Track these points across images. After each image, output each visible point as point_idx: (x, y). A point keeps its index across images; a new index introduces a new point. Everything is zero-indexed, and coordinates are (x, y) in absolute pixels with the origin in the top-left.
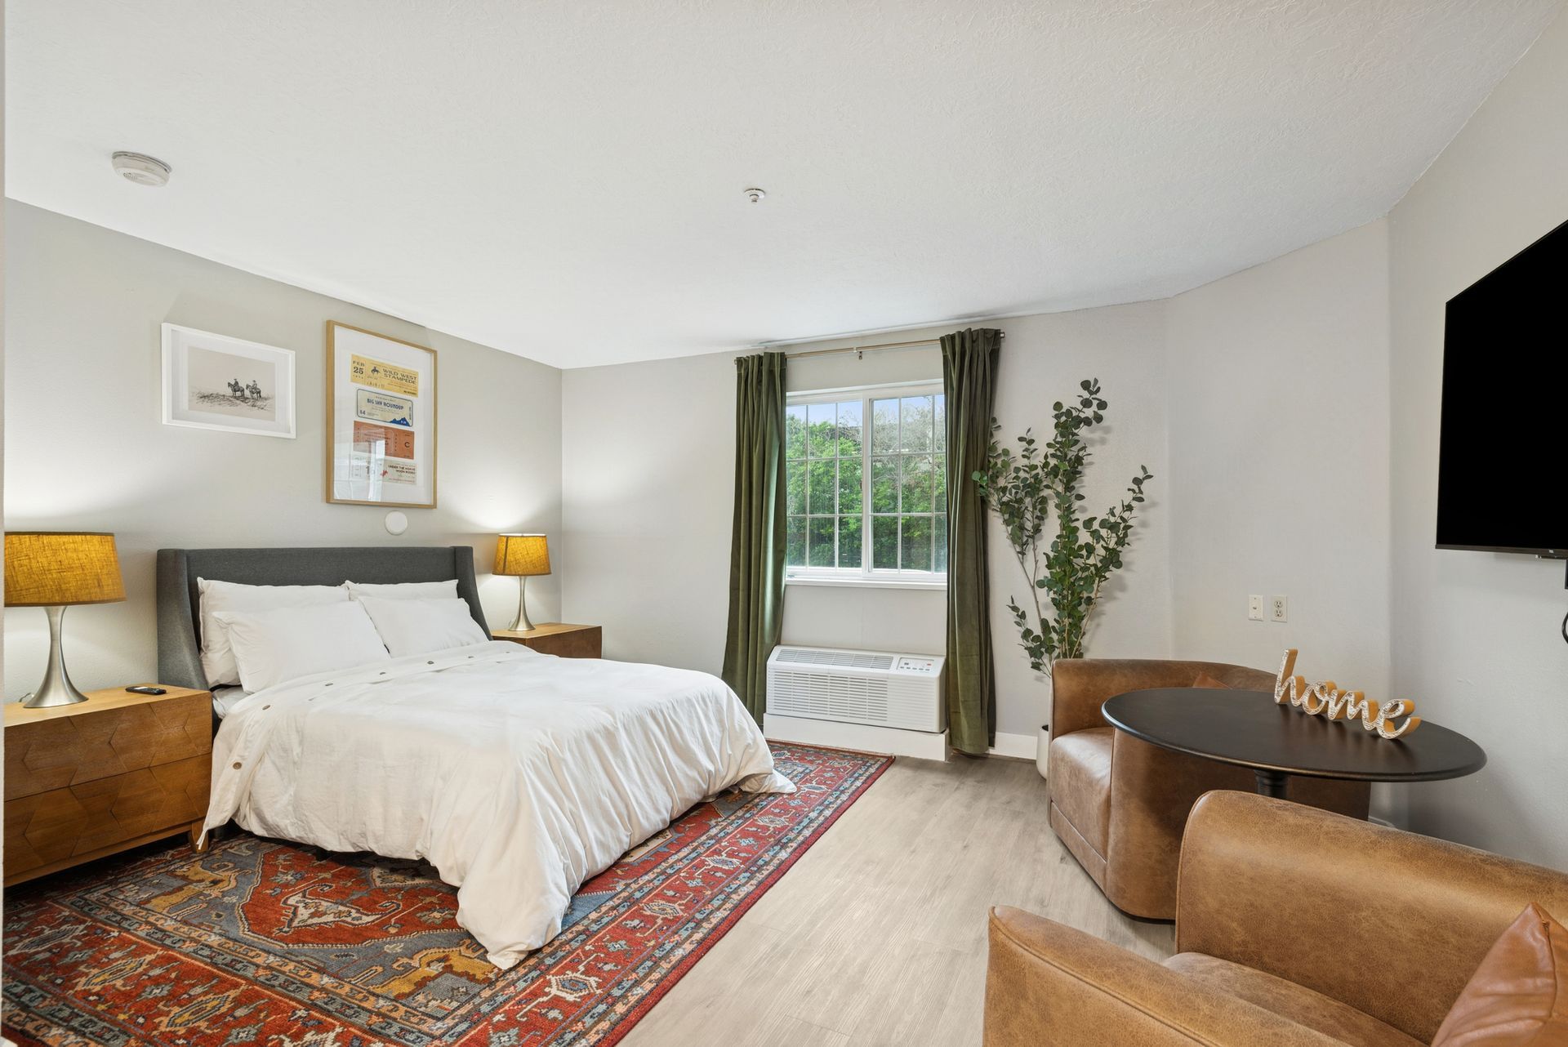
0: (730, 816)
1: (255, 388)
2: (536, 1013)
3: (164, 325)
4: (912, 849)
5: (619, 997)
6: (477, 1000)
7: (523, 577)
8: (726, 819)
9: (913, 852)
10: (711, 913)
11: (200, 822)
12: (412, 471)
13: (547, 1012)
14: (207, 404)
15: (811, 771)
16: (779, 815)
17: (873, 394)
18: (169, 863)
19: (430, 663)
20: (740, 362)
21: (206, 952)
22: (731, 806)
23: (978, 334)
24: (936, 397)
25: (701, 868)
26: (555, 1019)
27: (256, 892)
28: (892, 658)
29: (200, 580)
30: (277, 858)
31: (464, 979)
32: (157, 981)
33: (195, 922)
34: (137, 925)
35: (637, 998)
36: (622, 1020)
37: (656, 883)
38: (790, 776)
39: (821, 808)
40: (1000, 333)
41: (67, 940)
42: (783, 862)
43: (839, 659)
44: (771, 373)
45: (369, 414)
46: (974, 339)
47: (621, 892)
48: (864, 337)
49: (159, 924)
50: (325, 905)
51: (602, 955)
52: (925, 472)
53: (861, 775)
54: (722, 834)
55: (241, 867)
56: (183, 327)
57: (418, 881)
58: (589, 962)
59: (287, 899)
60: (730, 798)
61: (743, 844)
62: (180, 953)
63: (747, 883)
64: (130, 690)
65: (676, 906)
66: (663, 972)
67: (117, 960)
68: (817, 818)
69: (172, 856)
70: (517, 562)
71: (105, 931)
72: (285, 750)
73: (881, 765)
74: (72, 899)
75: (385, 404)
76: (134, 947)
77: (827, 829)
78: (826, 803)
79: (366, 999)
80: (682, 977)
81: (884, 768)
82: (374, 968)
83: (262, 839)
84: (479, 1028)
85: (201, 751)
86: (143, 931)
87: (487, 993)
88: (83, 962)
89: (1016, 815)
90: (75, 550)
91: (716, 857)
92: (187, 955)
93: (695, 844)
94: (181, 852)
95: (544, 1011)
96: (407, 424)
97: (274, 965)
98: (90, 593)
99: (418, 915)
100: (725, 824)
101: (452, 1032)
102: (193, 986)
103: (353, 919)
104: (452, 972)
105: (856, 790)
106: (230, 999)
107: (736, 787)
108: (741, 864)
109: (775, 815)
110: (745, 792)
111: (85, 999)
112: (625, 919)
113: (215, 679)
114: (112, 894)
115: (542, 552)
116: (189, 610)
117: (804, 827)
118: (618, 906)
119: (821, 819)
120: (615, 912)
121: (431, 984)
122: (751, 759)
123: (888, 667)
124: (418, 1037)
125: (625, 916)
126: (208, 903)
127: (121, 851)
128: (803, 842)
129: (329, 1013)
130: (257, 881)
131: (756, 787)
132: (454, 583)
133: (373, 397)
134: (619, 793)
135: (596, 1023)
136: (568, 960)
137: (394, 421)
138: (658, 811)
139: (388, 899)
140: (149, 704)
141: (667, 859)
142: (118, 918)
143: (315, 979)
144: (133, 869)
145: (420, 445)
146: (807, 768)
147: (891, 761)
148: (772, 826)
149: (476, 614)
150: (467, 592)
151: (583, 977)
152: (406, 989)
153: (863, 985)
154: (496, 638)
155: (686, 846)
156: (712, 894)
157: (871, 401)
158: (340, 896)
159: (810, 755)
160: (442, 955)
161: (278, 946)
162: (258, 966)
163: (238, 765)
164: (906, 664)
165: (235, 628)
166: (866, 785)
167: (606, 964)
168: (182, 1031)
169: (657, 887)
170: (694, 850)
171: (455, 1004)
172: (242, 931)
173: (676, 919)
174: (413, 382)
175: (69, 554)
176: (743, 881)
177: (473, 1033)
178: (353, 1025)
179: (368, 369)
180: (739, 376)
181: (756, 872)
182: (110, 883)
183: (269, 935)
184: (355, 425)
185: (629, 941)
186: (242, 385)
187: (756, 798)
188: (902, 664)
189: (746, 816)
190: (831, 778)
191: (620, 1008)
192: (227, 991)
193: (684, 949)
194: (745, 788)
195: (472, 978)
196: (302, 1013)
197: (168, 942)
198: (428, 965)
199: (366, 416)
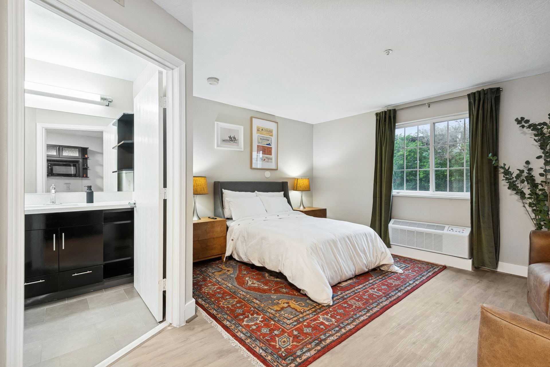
0: (376, 277)
1: (234, 137)
2: (316, 325)
3: (215, 122)
4: (458, 302)
5: (343, 327)
6: (298, 317)
7: (302, 192)
8: (375, 278)
9: (458, 303)
10: (373, 308)
11: (224, 254)
12: (271, 159)
13: (320, 326)
14: (224, 142)
15: (408, 267)
16: (396, 280)
17: (434, 121)
18: (218, 264)
19: (278, 216)
20: (377, 114)
21: (228, 288)
22: (377, 274)
23: (487, 91)
24: (466, 119)
25: (367, 293)
26: (322, 328)
27: (238, 275)
28: (445, 227)
29: (223, 189)
30: (241, 267)
31: (294, 310)
32: (219, 293)
33: (225, 280)
34: (213, 278)
35: (349, 329)
36: (344, 334)
37: (352, 294)
38: (400, 267)
39: (414, 280)
40: (500, 89)
41: (199, 279)
42: (400, 296)
43: (420, 226)
44: (390, 117)
45: (261, 143)
46: (486, 93)
47: (340, 295)
48: (430, 99)
49: (217, 279)
50: (255, 281)
51: (336, 313)
52: (457, 153)
53: (431, 271)
54: (374, 283)
55: (233, 267)
56: (220, 122)
57: (278, 279)
58: (331, 314)
59: (245, 278)
60: (376, 271)
61: (383, 287)
62: (223, 287)
63: (386, 301)
64: (209, 218)
65: (359, 303)
66: (357, 323)
67: (210, 286)
68: (413, 284)
69: (218, 262)
70: (300, 187)
71: (206, 278)
72: (244, 237)
73: (440, 269)
74: (199, 269)
75: (265, 140)
76: (213, 283)
77: (417, 288)
78: (416, 279)
79: (268, 309)
80: (364, 326)
81: (441, 270)
82: (269, 301)
83: (238, 261)
84: (300, 325)
85: (224, 235)
86: (214, 280)
87: (301, 315)
88: (203, 285)
89: (512, 297)
90: (199, 181)
91: (372, 290)
92: (224, 288)
93: (364, 284)
94: (220, 262)
95: (319, 325)
96: (270, 145)
97: (244, 295)
98: (202, 192)
99: (279, 289)
100: (375, 280)
101: (292, 324)
102: (227, 296)
103: (262, 287)
104: (290, 307)
105: (429, 276)
106: (235, 301)
107: (378, 268)
108: (383, 294)
109: (395, 280)
110: (382, 270)
111: (205, 293)
112: (342, 303)
113: (227, 217)
114: (207, 269)
115: (307, 184)
116: (221, 197)
117: (407, 286)
118: (339, 299)
119: (414, 284)
120: (338, 300)
121: (285, 309)
122: (384, 258)
123: (443, 230)
124: (283, 323)
125: (342, 302)
126: (227, 275)
127: (207, 259)
128: (407, 291)
129: (259, 311)
130: (238, 272)
131: (387, 269)
132: (283, 193)
133: (262, 138)
134: (338, 262)
135: (336, 333)
136: (325, 312)
137: (267, 144)
138: (351, 271)
139: (270, 283)
140: (214, 221)
141: (355, 287)
142: (209, 276)
143: (254, 300)
144: (210, 264)
145: (273, 151)
146: (407, 265)
147: (445, 268)
148: (394, 284)
149: (289, 202)
150: (286, 196)
151: (330, 318)
152: (279, 309)
153: (438, 346)
154: (294, 210)
155: (361, 285)
156: (372, 302)
157: (434, 124)
158: (258, 280)
159: (408, 261)
160: (287, 302)
161: (245, 290)
162: (241, 294)
163: (232, 240)
164: (451, 229)
165: (231, 203)
166: (434, 275)
167: (337, 316)
168: (226, 307)
169: (352, 296)
170: (364, 286)
171: (292, 317)
172: (236, 284)
173: (360, 307)
174: (272, 132)
175: (198, 182)
176: (384, 300)
177: (298, 326)
178: (266, 315)
179: (260, 130)
180: (377, 120)
181: (389, 298)
182: (206, 267)
183: (242, 287)
184: (257, 146)
185: (344, 310)
186: (232, 137)
187: (386, 273)
188: (450, 229)
189: (383, 278)
190: (417, 270)
191: (343, 331)
192: (234, 299)
193: (364, 317)
194: (382, 269)
195: (296, 310)
196: (252, 309)
197: (220, 284)
198: (284, 304)
199: (260, 143)
